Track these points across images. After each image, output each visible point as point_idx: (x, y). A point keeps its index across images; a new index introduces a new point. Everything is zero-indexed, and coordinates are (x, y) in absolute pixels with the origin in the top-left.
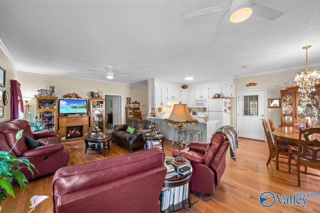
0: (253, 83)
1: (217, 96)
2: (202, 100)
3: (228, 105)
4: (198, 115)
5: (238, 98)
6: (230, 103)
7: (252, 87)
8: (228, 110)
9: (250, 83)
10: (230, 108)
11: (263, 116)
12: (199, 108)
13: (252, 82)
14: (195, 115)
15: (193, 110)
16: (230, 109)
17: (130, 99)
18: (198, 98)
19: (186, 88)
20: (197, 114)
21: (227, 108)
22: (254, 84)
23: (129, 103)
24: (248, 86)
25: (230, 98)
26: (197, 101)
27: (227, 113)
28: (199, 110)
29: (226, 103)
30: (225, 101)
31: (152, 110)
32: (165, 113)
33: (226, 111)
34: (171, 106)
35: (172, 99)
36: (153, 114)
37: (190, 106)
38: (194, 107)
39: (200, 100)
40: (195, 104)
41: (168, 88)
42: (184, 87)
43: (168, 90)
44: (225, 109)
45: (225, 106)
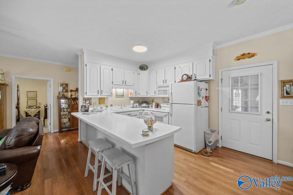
0: (249, 54)
1: (185, 77)
2: (166, 86)
3: (203, 93)
4: (162, 108)
5: (220, 81)
6: (207, 90)
7: (247, 60)
8: (203, 101)
9: (242, 53)
10: (207, 98)
11: (268, 112)
12: (163, 98)
13: (246, 52)
14: (158, 107)
15: (156, 101)
16: (207, 100)
17: (67, 85)
18: (161, 84)
19: (145, 70)
20: (160, 106)
21: (203, 97)
22: (251, 55)
23: (64, 91)
24: (239, 60)
25: (207, 81)
26: (159, 87)
27: (203, 107)
28: (163, 100)
29: (200, 90)
30: (198, 86)
31: (84, 102)
32: (112, 105)
33: (200, 103)
34: (123, 96)
35: (122, 84)
36: (85, 108)
37: (151, 95)
38: (156, 96)
39: (163, 86)
40: (157, 92)
41: (113, 67)
42: (143, 68)
43: (113, 70)
44: (199, 99)
45: (198, 94)
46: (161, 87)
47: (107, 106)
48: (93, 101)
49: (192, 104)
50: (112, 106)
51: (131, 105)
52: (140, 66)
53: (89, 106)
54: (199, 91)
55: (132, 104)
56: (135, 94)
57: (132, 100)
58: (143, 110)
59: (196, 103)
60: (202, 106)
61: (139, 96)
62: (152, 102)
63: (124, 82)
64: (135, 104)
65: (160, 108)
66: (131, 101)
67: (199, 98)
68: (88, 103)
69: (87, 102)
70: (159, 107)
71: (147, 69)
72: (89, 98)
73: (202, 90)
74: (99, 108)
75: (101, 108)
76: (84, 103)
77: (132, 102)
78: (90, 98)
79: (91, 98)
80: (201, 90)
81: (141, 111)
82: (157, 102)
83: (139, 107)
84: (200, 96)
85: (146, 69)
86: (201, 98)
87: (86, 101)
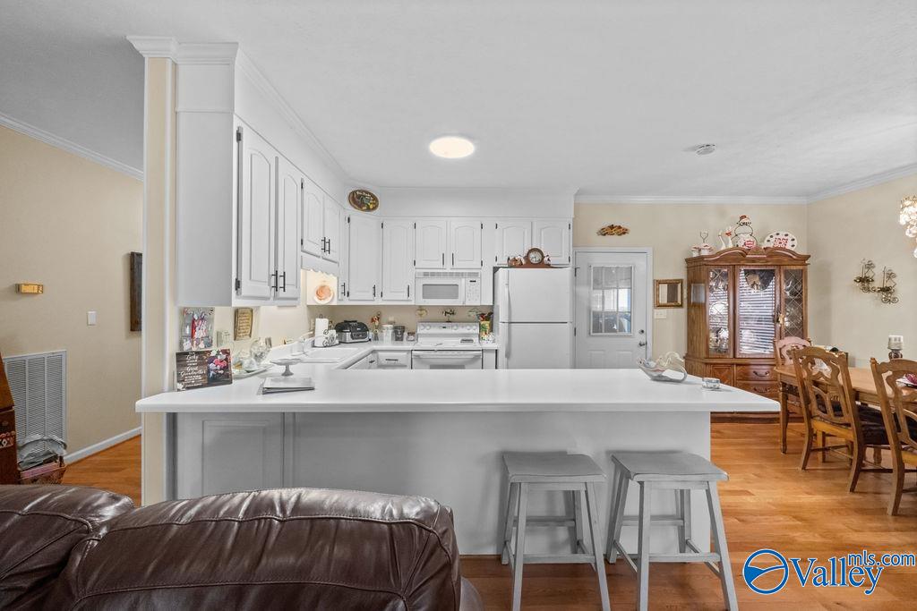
1: (534, 257)
2: (452, 274)
11: (642, 332)
12: (421, 308)
19: (368, 208)
20: (413, 335)
26: (426, 274)
28: (421, 315)
36: (203, 363)
38: (409, 303)
39: (441, 271)
42: (362, 200)
43: (304, 189)
46: (432, 274)
52: (353, 193)
56: (341, 296)
57: (321, 316)
58: (374, 352)
62: (376, 323)
66: (318, 320)
68: (202, 338)
69: (200, 332)
71: (374, 208)
72: (204, 309)
77: (322, 323)
78: (208, 309)
79: (212, 309)
85: (371, 207)
87: (193, 330)
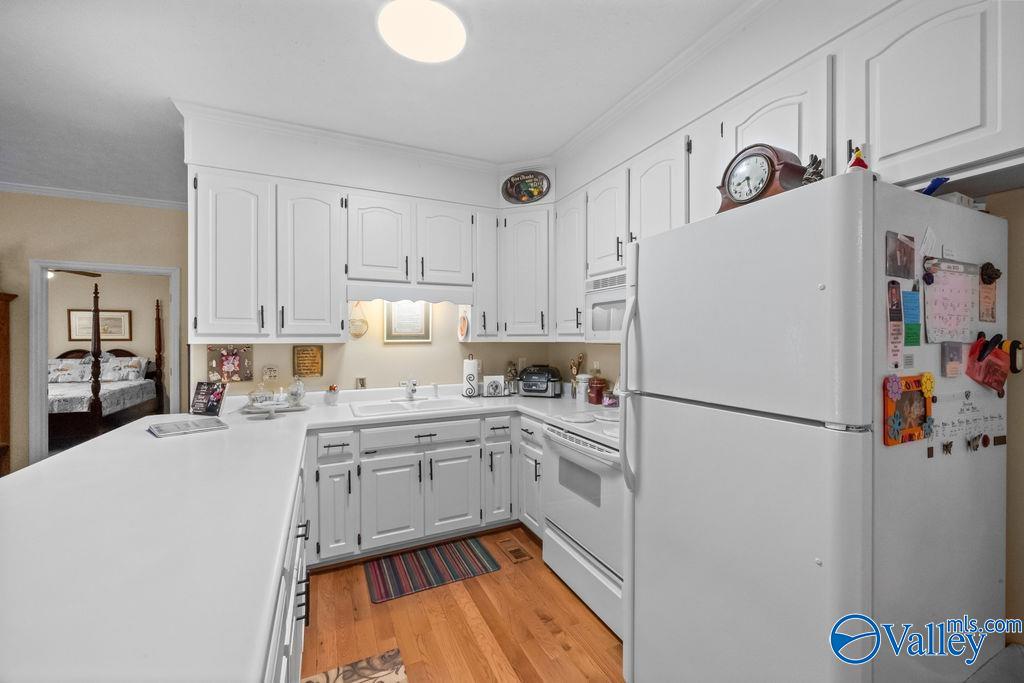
1: (752, 171)
3: (955, 310)
6: (988, 274)
8: (954, 392)
10: (994, 360)
14: (598, 400)
15: (596, 365)
16: (992, 380)
18: (604, 264)
19: (531, 198)
20: (611, 395)
21: (948, 352)
26: (596, 284)
27: (947, 448)
29: (918, 272)
30: (890, 236)
31: (214, 364)
32: (362, 383)
33: (916, 410)
34: (424, 336)
35: (404, 278)
36: (208, 394)
37: (562, 332)
38: (586, 339)
39: (618, 274)
40: (587, 318)
41: (349, 191)
42: (521, 188)
43: (349, 206)
44: (904, 372)
45: (895, 314)
46: (605, 283)
47: (332, 389)
48: (258, 363)
49: (822, 424)
50: (363, 385)
51: (466, 385)
52: (509, 180)
53: (223, 386)
54: (906, 285)
55: (470, 378)
56: (480, 330)
57: (471, 357)
58: (518, 414)
59: (870, 411)
60: (936, 442)
61: (503, 338)
62: (574, 371)
63: (414, 267)
64: (488, 380)
65: (611, 405)
66: (466, 361)
67: (909, 361)
68: (234, 372)
69: (228, 367)
70: (606, 400)
71: (542, 194)
72: (236, 346)
73: (938, 276)
74: (281, 396)
75: (295, 395)
76: (211, 369)
77: (470, 366)
78: (242, 346)
79: (249, 346)
80: (928, 278)
81: (504, 420)
82: (598, 371)
83: (507, 392)
84: (912, 339)
85: (536, 193)
86: (924, 360)
87: (220, 364)
